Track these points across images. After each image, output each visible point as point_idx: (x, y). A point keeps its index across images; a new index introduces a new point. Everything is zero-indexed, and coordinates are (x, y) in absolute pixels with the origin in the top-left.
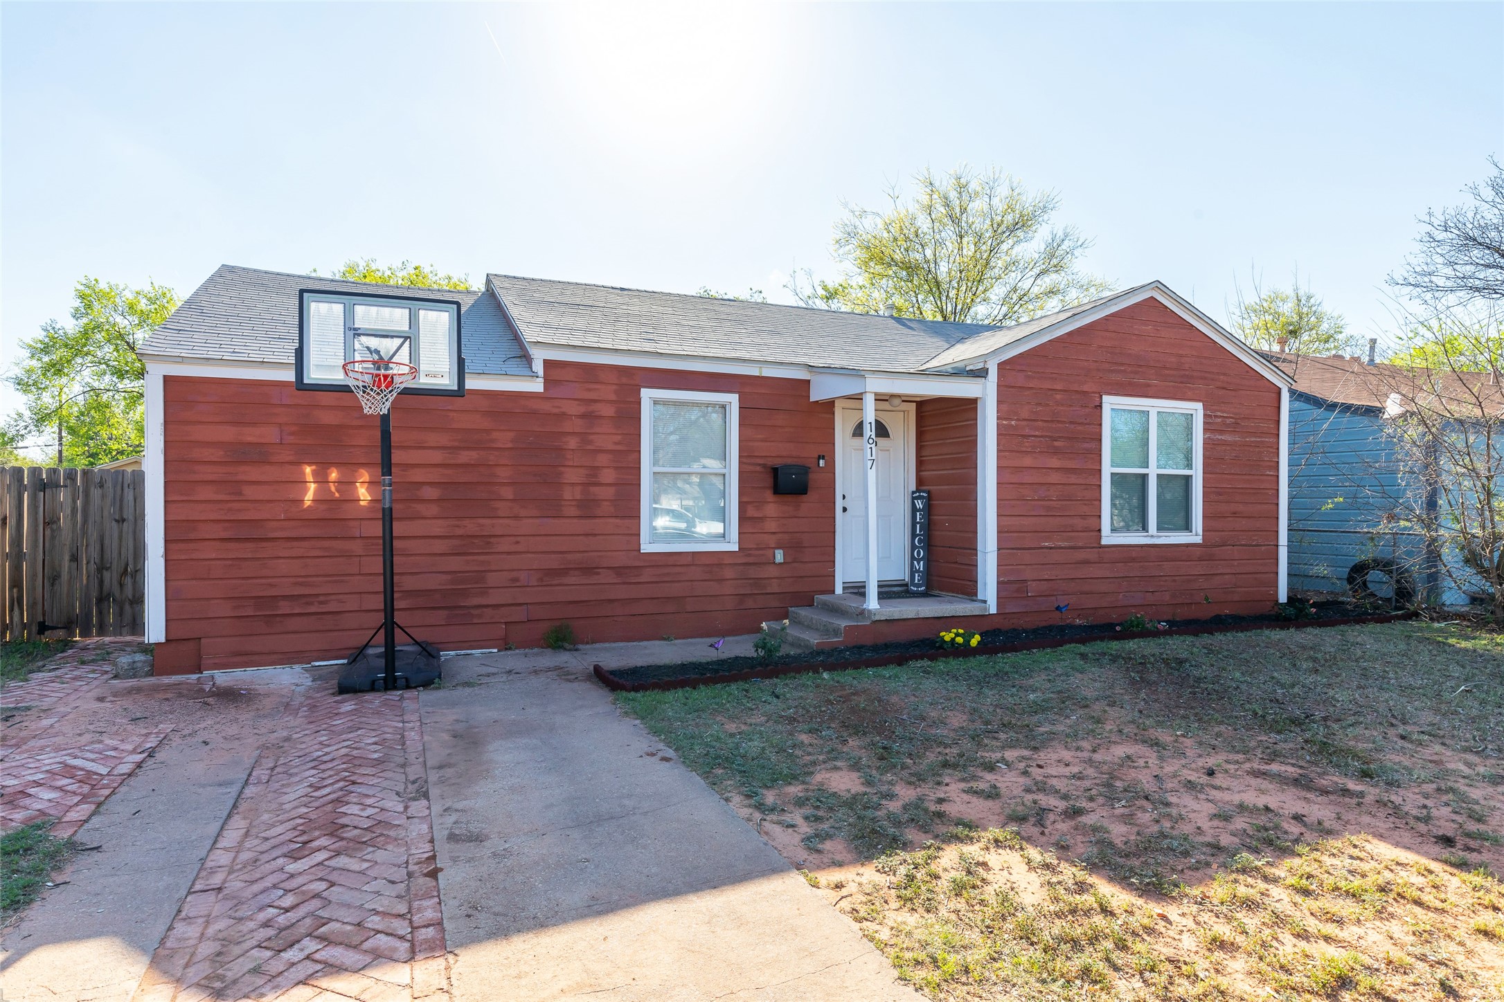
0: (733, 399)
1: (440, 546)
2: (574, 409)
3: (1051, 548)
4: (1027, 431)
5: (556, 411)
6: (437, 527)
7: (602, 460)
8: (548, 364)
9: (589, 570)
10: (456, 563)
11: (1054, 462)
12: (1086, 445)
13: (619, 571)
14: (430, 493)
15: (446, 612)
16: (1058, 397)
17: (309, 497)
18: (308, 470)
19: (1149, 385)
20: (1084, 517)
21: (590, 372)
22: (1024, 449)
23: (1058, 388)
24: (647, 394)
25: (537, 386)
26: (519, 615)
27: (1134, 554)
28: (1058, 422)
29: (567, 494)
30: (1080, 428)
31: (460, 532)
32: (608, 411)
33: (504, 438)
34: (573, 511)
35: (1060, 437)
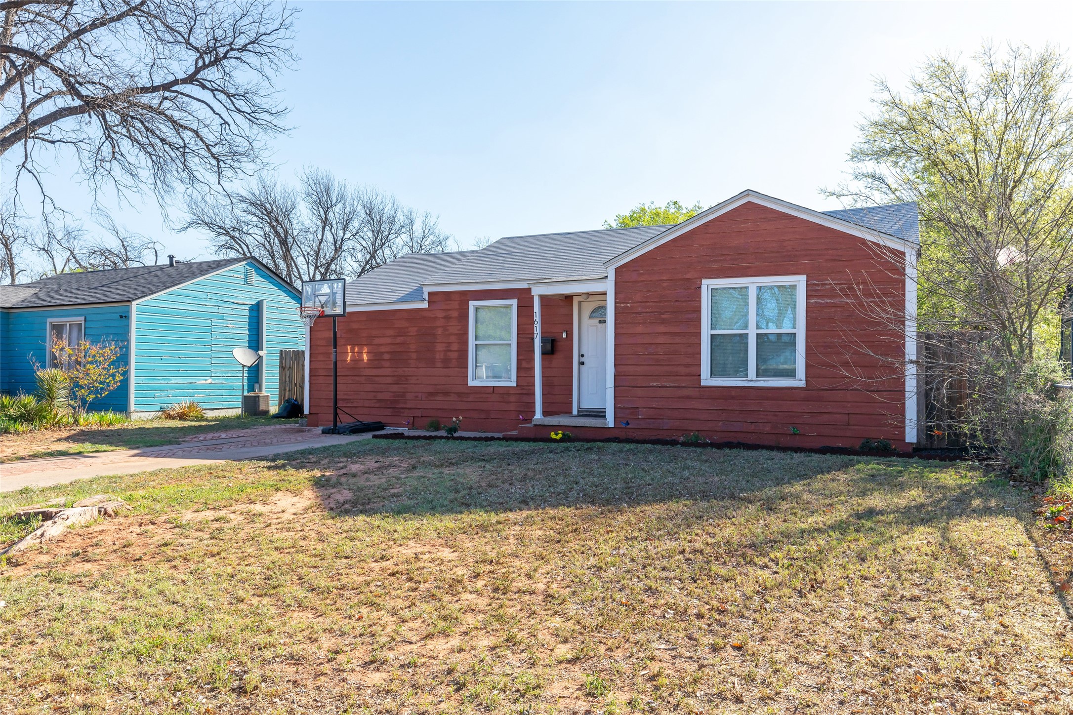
0: (514, 302)
1: (389, 380)
2: (440, 314)
3: (659, 387)
4: (640, 310)
5: (433, 316)
6: (388, 371)
7: (453, 339)
8: (430, 294)
9: (446, 394)
10: (395, 388)
11: (662, 329)
12: (689, 316)
13: (459, 394)
14: (386, 356)
15: (391, 410)
16: (665, 284)
17: (349, 359)
18: (349, 347)
19: (749, 267)
20: (687, 366)
21: (448, 295)
22: (637, 321)
23: (664, 278)
24: (473, 304)
25: (425, 305)
26: (418, 413)
27: (733, 393)
28: (665, 301)
29: (437, 357)
30: (684, 304)
31: (396, 374)
32: (455, 314)
33: (413, 331)
34: (439, 365)
35: (667, 312)
